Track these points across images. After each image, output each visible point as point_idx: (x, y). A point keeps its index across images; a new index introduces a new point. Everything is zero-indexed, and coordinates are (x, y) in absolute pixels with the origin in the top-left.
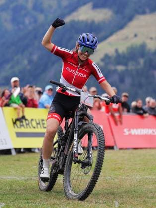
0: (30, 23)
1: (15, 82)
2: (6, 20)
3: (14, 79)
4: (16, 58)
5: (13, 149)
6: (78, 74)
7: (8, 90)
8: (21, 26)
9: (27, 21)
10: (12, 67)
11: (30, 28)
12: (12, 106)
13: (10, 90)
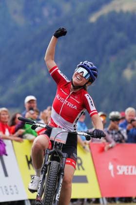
0: (50, 16)
1: (31, 101)
2: (15, 12)
3: (28, 98)
4: (30, 66)
5: (27, 200)
6: (67, 103)
7: (20, 114)
8: (38, 20)
9: (46, 13)
10: (24, 81)
11: (50, 23)
12: (25, 138)
13: (23, 113)
